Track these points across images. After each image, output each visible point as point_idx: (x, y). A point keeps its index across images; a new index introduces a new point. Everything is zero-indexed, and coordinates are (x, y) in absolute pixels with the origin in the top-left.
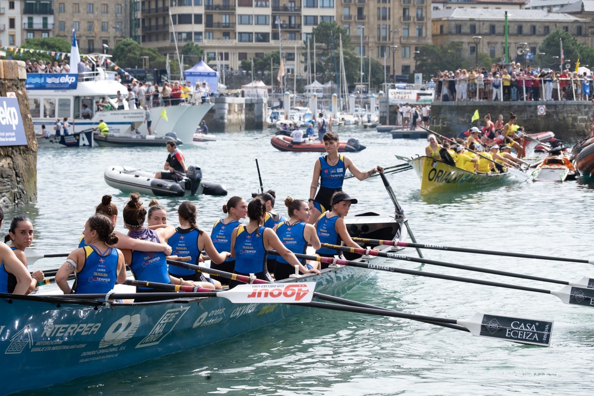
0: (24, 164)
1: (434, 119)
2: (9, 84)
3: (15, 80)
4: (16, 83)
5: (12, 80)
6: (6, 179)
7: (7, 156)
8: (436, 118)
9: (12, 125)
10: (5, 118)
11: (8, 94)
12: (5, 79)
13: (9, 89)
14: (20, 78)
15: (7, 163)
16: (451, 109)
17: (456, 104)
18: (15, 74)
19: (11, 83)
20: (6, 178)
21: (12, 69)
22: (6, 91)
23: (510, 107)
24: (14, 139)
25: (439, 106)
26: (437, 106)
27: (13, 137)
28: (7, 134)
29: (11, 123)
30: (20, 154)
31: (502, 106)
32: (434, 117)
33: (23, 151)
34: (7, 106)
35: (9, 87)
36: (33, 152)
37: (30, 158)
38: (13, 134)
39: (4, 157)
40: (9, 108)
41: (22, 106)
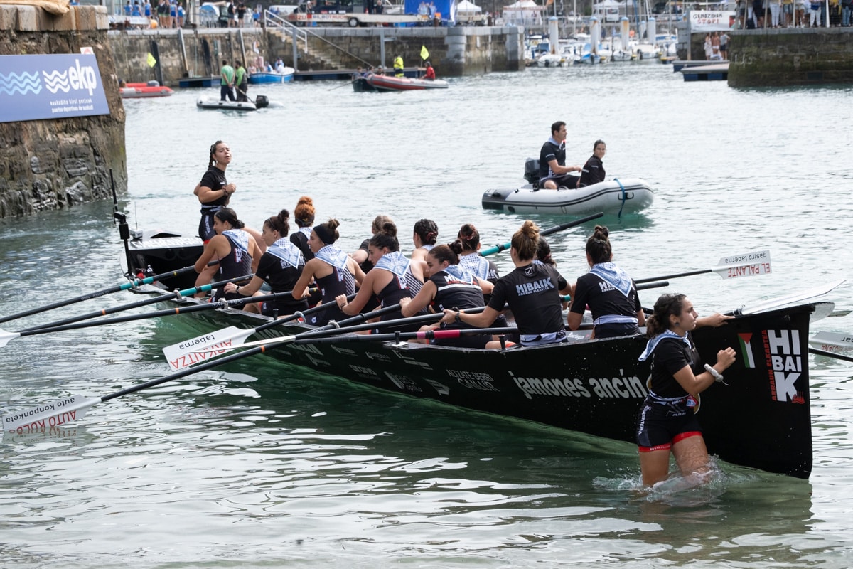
0: (105, 139)
1: (736, 53)
2: (84, 37)
3: (91, 31)
4: (93, 35)
5: (87, 31)
6: (80, 159)
7: (81, 129)
9: (88, 90)
10: (78, 81)
11: (83, 50)
12: (77, 31)
13: (84, 43)
14: (98, 28)
15: (82, 138)
16: (759, 40)
17: (765, 33)
18: (92, 24)
19: (87, 36)
20: (81, 157)
21: (88, 17)
22: (79, 47)
23: (840, 35)
24: (91, 108)
25: (741, 36)
26: (738, 36)
27: (89, 104)
28: (81, 102)
29: (86, 87)
30: (100, 126)
31: (829, 34)
32: (735, 51)
33: (105, 122)
34: (81, 66)
35: (83, 41)
36: (118, 122)
37: (114, 131)
38: (90, 101)
39: (77, 131)
40: (83, 68)
41: (102, 64)
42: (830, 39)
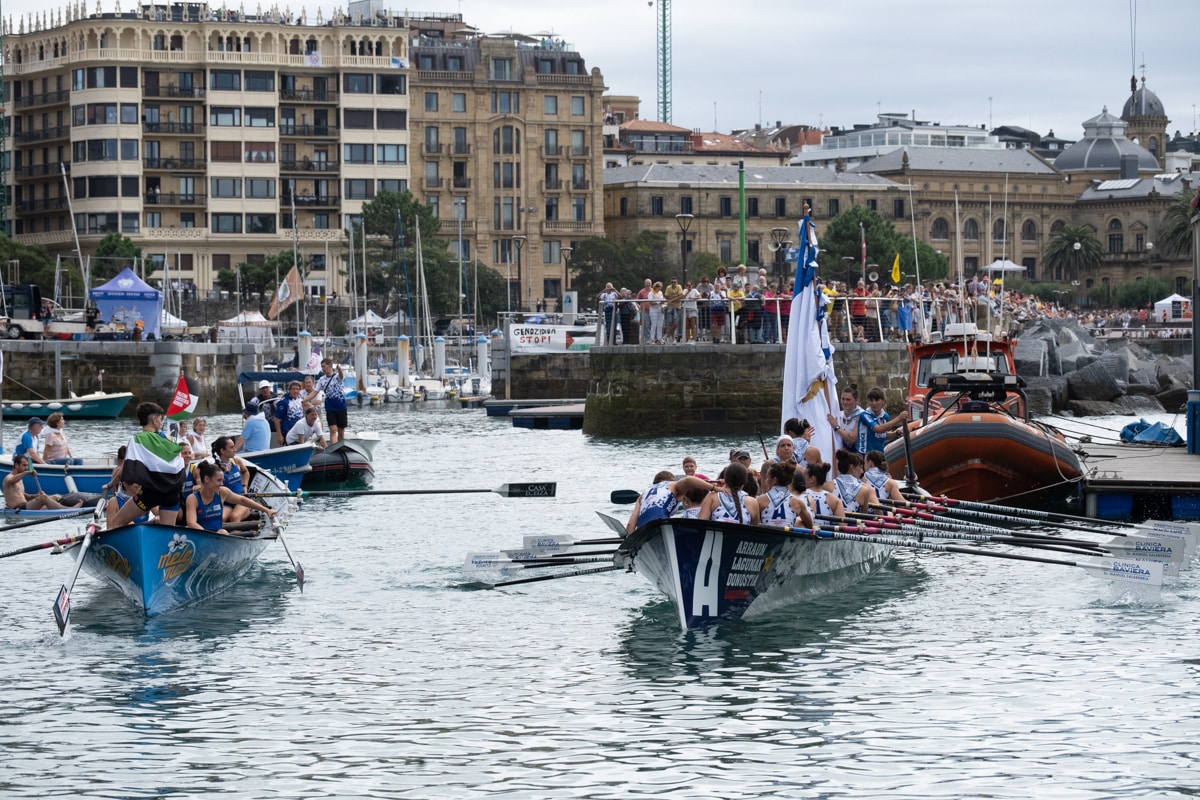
1: (597, 381)
8: (599, 380)
16: (631, 361)
17: (642, 351)
23: (751, 355)
25: (606, 354)
26: (601, 354)
31: (735, 354)
32: (595, 377)
42: (737, 360)
